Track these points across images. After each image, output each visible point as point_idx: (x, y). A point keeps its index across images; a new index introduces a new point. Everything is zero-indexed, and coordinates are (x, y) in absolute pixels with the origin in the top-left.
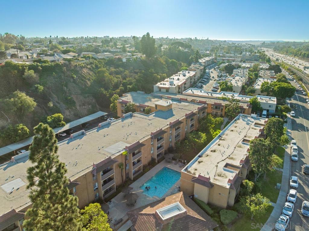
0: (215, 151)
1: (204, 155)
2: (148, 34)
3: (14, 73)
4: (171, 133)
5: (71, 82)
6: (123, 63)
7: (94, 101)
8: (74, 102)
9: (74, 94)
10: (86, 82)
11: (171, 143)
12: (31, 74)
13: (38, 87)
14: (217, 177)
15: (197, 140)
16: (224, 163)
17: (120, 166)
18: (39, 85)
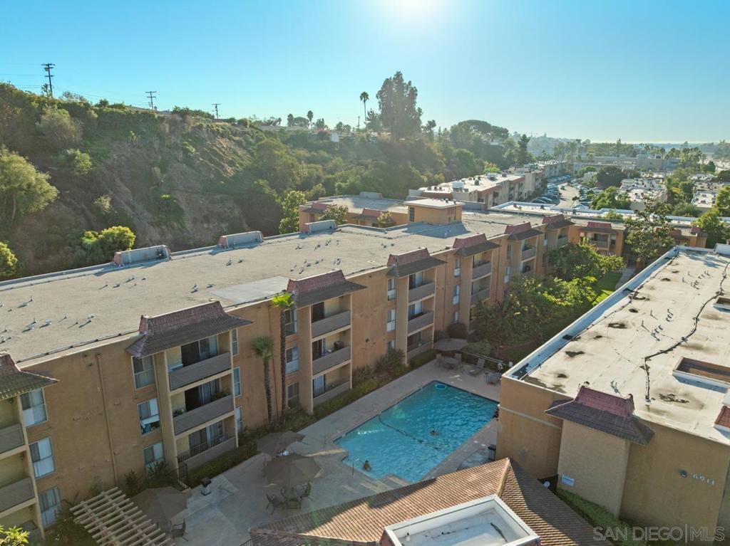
0: (622, 326)
1: (584, 335)
2: (399, 75)
3: (10, 113)
4: (459, 276)
5: (178, 161)
6: (332, 144)
7: (237, 212)
8: (178, 211)
9: (180, 190)
10: (223, 167)
11: (458, 310)
12: (58, 120)
13: (74, 156)
14: (658, 404)
15: (553, 298)
16: (675, 359)
17: (259, 348)
18: (78, 152)
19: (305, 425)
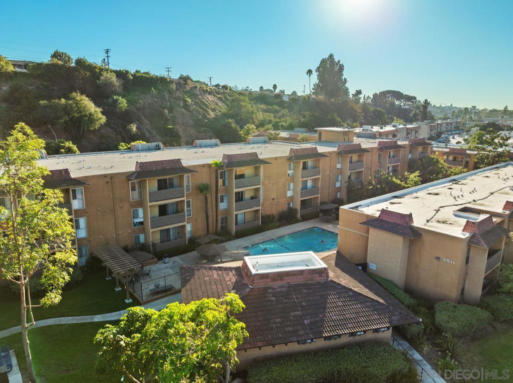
0: (437, 194)
1: (407, 197)
2: (331, 56)
3: (84, 75)
4: (341, 169)
5: (179, 106)
6: (283, 102)
9: (180, 124)
10: (208, 112)
11: (340, 191)
12: (110, 79)
13: (117, 100)
14: (433, 224)
15: (398, 182)
17: (202, 189)
18: (120, 98)
19: (229, 240)
